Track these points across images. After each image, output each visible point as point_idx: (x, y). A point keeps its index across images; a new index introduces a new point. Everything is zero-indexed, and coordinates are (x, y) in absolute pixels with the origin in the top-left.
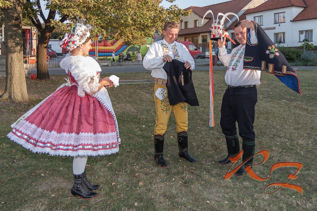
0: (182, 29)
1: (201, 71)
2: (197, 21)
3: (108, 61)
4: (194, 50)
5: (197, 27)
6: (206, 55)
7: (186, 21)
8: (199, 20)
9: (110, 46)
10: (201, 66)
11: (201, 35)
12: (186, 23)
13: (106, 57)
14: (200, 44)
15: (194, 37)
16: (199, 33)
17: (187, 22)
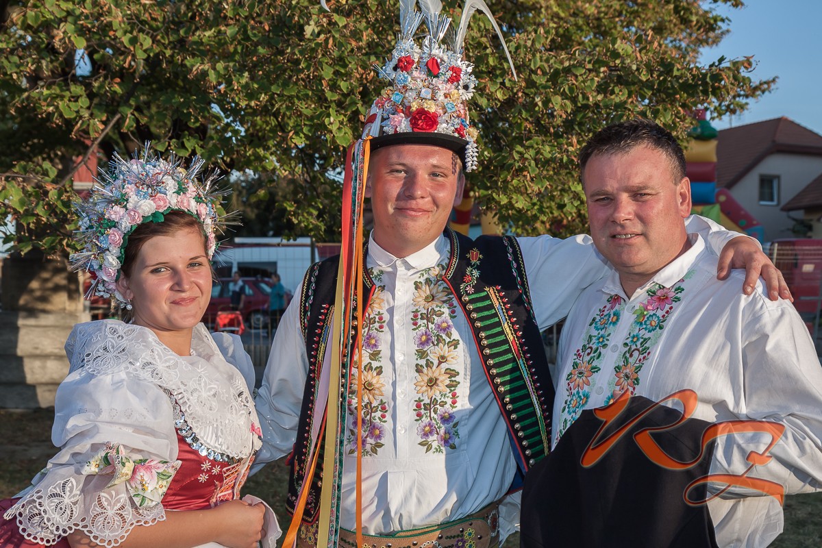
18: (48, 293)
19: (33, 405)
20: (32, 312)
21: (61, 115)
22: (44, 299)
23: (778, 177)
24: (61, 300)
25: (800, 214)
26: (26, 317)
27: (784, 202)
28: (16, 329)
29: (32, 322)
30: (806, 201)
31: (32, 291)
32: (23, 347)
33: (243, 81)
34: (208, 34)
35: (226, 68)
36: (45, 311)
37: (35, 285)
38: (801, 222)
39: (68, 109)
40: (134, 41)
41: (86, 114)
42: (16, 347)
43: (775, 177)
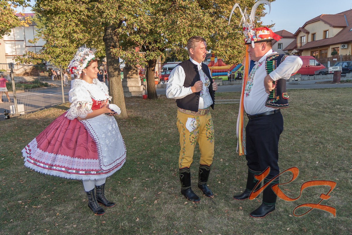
0: (308, 42)
1: (314, 89)
2: (327, 32)
3: (219, 81)
4: (316, 65)
5: (327, 38)
6: (329, 70)
7: (313, 32)
8: (329, 30)
9: (224, 65)
10: (320, 83)
11: (331, 47)
12: (314, 35)
13: (217, 77)
14: (328, 58)
15: (322, 51)
16: (328, 46)
17: (315, 33)
19: (131, 96)
20: (129, 78)
21: (135, 40)
22: (132, 75)
24: (135, 75)
25: (287, 51)
26: (128, 79)
27: (283, 49)
28: (127, 81)
29: (129, 80)
30: (288, 49)
31: (129, 74)
32: (128, 85)
33: (167, 33)
34: (160, 24)
35: (164, 30)
36: (132, 78)
37: (130, 73)
38: (287, 53)
39: (137, 39)
40: (147, 26)
41: (140, 40)
42: (127, 85)
43: (281, 43)
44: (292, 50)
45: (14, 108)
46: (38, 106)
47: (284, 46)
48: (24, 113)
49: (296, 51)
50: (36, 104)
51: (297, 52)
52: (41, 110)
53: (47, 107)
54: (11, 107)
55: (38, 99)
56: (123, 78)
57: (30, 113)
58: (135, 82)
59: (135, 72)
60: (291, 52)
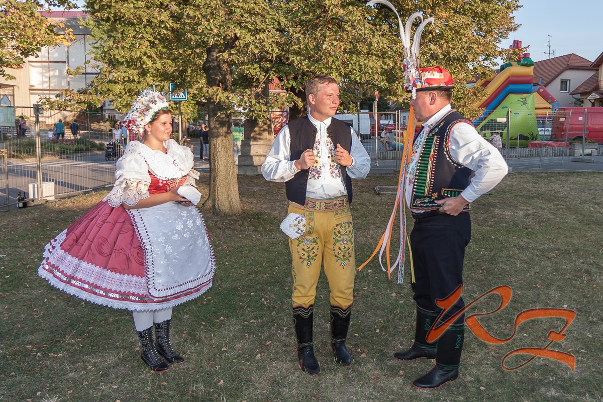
18: (261, 132)
19: (256, 173)
20: (255, 139)
22: (260, 134)
23: (569, 80)
24: (266, 134)
25: (578, 96)
26: (253, 141)
27: (571, 92)
28: (250, 146)
29: (255, 143)
30: (581, 90)
31: (255, 131)
32: (252, 152)
36: (260, 139)
37: (256, 129)
38: (578, 100)
41: (258, 73)
42: (250, 152)
43: (568, 80)
44: (589, 93)
45: (36, 189)
46: (81, 187)
47: (573, 86)
48: (53, 198)
49: (597, 95)
50: (76, 182)
51: (598, 97)
52: (85, 193)
53: (96, 189)
54: (31, 186)
55: (81, 174)
56: (243, 139)
57: (65, 198)
58: (266, 147)
59: (267, 128)
60: (586, 98)
